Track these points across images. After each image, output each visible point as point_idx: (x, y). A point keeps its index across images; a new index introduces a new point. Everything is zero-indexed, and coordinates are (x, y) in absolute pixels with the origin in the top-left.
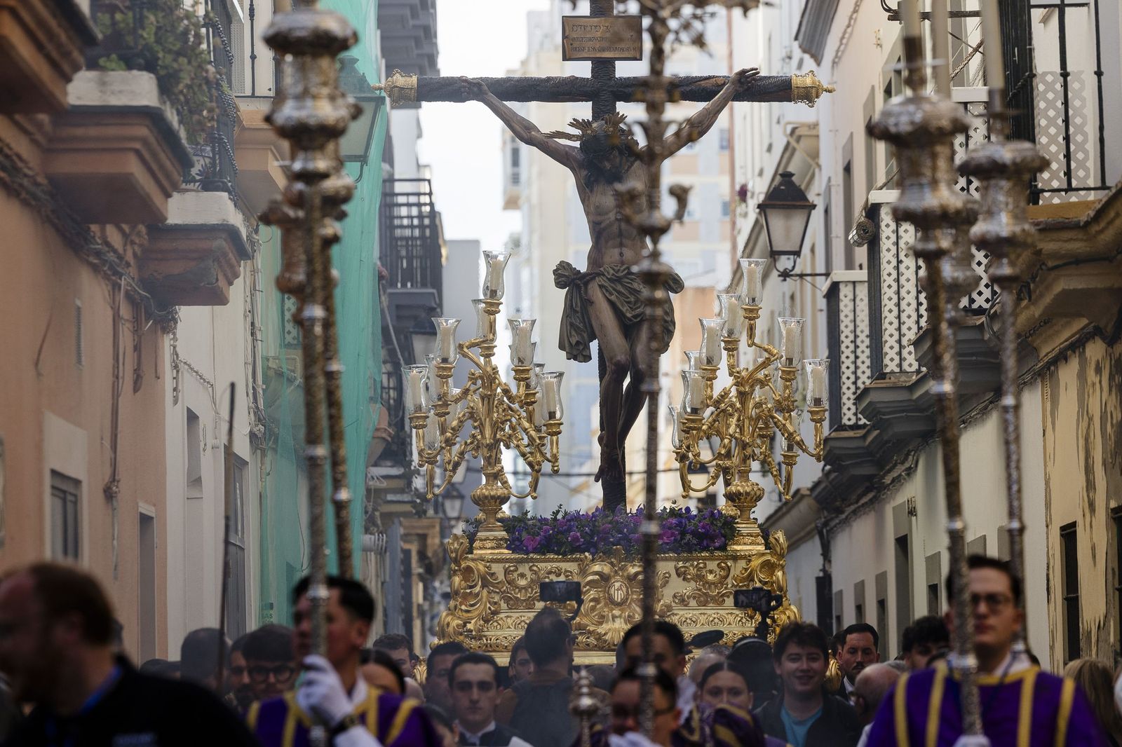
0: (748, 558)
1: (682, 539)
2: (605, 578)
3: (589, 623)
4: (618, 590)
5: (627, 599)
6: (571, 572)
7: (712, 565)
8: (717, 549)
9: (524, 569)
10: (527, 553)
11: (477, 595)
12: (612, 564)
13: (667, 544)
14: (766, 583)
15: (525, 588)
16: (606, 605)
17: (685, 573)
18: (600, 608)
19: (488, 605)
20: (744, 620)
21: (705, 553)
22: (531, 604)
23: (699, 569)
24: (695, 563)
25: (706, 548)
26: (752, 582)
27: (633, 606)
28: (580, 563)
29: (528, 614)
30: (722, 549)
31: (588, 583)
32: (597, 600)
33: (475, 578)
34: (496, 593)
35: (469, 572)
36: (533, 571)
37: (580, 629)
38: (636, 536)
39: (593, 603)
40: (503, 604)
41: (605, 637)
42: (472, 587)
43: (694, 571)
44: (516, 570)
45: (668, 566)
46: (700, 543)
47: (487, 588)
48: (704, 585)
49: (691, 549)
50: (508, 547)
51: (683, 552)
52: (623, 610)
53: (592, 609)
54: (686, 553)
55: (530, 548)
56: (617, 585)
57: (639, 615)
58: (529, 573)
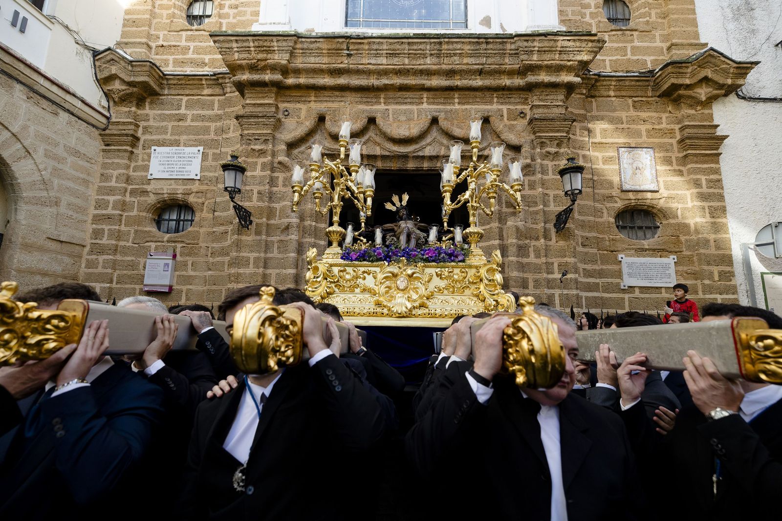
0: (477, 268)
1: (439, 256)
2: (395, 275)
3: (384, 300)
4: (402, 282)
5: (407, 287)
6: (376, 272)
7: (457, 271)
8: (460, 261)
9: (349, 270)
10: (352, 260)
11: (320, 282)
12: (400, 268)
13: (431, 257)
14: (490, 281)
15: (349, 280)
16: (395, 290)
17: (441, 275)
18: (392, 292)
19: (326, 288)
20: (477, 302)
21: (453, 264)
22: (352, 289)
23: (450, 272)
24: (447, 269)
25: (453, 261)
26: (481, 280)
27: (411, 292)
28: (381, 266)
29: (349, 295)
30: (463, 261)
31: (385, 278)
32: (389, 288)
33: (320, 272)
34: (331, 282)
35: (316, 269)
36: (354, 271)
37: (378, 304)
38: (414, 253)
39: (387, 289)
40: (336, 290)
41: (393, 309)
42: (317, 277)
43: (446, 274)
44: (345, 270)
45: (431, 271)
46: (450, 258)
47: (326, 279)
48: (452, 281)
49: (444, 261)
50: (342, 258)
51: (440, 262)
52: (405, 294)
53: (387, 292)
54: (442, 263)
55: (354, 258)
56: (402, 279)
57: (415, 296)
58: (352, 272)
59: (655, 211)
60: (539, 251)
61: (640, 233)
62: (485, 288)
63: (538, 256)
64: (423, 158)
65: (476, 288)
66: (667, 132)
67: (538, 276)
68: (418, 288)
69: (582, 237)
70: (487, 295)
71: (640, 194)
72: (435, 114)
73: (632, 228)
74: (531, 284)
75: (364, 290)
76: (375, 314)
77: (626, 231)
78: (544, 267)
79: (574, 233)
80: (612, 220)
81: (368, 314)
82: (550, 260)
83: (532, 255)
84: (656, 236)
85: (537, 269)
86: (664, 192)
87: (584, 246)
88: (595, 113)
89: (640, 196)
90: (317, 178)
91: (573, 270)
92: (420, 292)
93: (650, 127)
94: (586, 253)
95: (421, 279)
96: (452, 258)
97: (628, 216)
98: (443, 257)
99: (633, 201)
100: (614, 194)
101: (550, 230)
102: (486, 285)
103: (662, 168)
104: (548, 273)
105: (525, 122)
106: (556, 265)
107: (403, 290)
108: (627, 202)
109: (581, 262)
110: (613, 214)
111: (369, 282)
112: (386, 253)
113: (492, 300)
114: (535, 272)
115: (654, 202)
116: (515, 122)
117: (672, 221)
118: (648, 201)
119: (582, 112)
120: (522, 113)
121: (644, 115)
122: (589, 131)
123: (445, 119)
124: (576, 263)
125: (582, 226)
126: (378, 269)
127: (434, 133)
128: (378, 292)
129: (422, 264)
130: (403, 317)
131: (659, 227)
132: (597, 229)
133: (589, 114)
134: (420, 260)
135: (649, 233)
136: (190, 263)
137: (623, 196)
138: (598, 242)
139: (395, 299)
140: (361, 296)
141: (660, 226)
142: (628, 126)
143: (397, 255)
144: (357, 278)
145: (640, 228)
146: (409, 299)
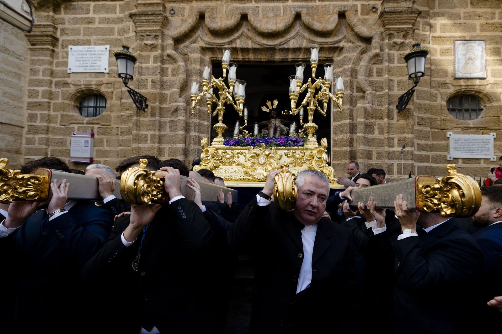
0: (311, 150)
1: (287, 142)
2: (258, 155)
3: (250, 171)
5: (265, 163)
6: (245, 153)
7: (298, 152)
8: (300, 146)
9: (229, 151)
10: (230, 146)
11: (209, 160)
12: (261, 150)
13: (281, 143)
14: (319, 158)
15: (229, 159)
16: (258, 165)
17: (288, 155)
18: (255, 166)
19: (213, 164)
21: (296, 147)
22: (231, 164)
23: (294, 153)
24: (292, 151)
25: (296, 146)
26: (313, 158)
27: (268, 166)
28: (249, 149)
29: (229, 168)
30: (303, 145)
31: (251, 157)
32: (254, 163)
33: (209, 153)
34: (217, 160)
35: (207, 151)
36: (232, 152)
37: (246, 173)
38: (270, 140)
39: (252, 164)
40: (220, 164)
41: (255, 177)
42: (208, 157)
43: (291, 154)
44: (226, 152)
45: (282, 152)
46: (294, 144)
47: (214, 158)
48: (295, 159)
49: (290, 146)
50: (224, 144)
51: (287, 146)
52: (263, 167)
53: (252, 166)
54: (288, 147)
55: (232, 144)
56: (262, 158)
58: (230, 153)
59: (481, 95)
60: (383, 128)
61: (466, 115)
62: (315, 163)
63: (381, 133)
64: (288, 50)
65: (310, 163)
66: (498, 26)
67: (381, 149)
68: (272, 163)
69: (419, 117)
71: (470, 81)
72: (299, 10)
73: (460, 110)
74: (374, 156)
75: (238, 165)
76: (243, 180)
77: (454, 113)
78: (386, 141)
79: (413, 113)
80: (444, 103)
81: (240, 180)
82: (391, 136)
83: (376, 132)
84: (480, 117)
85: (380, 143)
86: (491, 80)
87: (419, 125)
88: (437, 10)
89: (470, 82)
90: (206, 91)
91: (410, 144)
92: (273, 166)
93: (483, 21)
94: (421, 131)
95: (274, 157)
96: (296, 144)
97: (457, 101)
98: (289, 143)
99: (463, 87)
100: (448, 81)
101: (393, 111)
102: (316, 161)
103: (491, 58)
104: (389, 147)
105: (376, 16)
106: (396, 141)
107: (262, 165)
108: (458, 88)
109: (416, 138)
110: (446, 98)
111: (242, 159)
112: (252, 141)
114: (378, 146)
115: (481, 88)
116: (368, 17)
117: (495, 104)
118: (476, 87)
119: (426, 9)
120: (374, 8)
121: (479, 11)
122: (431, 26)
123: (307, 14)
124: (413, 138)
125: (419, 109)
126: (247, 151)
127: (298, 28)
128: (246, 166)
129: (276, 148)
130: (262, 181)
131: (482, 110)
132: (431, 111)
133: (431, 11)
134: (274, 145)
135: (473, 115)
136: (105, 140)
137: (455, 83)
138: (431, 123)
139: (257, 170)
140: (236, 169)
141: (484, 108)
142: (465, 21)
143: (259, 142)
144: (234, 157)
145: (467, 110)
146: (266, 170)
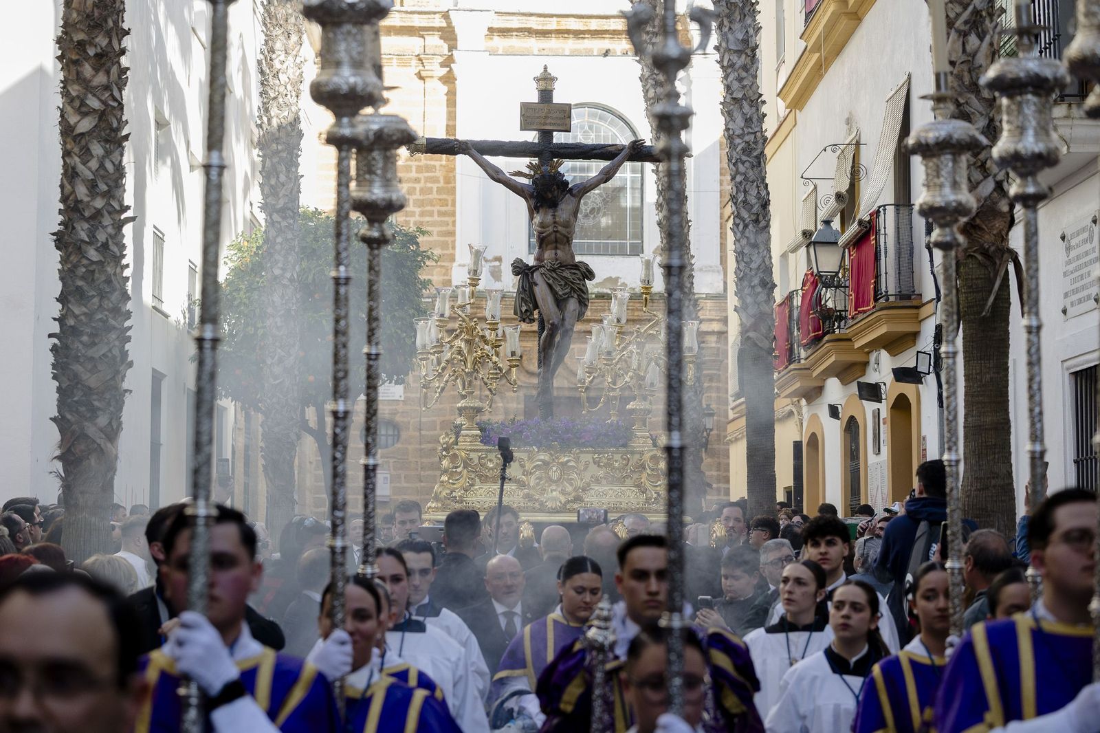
0: (642, 453)
1: (597, 439)
2: (546, 464)
3: (534, 493)
4: (555, 471)
5: (561, 478)
6: (523, 459)
7: (617, 457)
8: (621, 446)
9: (491, 456)
11: (460, 473)
12: (552, 455)
13: (588, 441)
14: (653, 470)
15: (492, 469)
16: (546, 481)
17: (599, 462)
18: (544, 484)
19: (467, 480)
20: (638, 494)
21: (613, 449)
22: (496, 480)
23: (609, 459)
24: (606, 455)
25: (613, 445)
26: (644, 469)
27: (565, 483)
28: (529, 453)
29: (494, 487)
30: (624, 446)
31: (535, 467)
32: (540, 478)
33: (460, 462)
34: (472, 472)
37: (528, 497)
39: (538, 480)
41: (545, 504)
42: (457, 467)
43: (605, 461)
45: (586, 458)
48: (612, 470)
49: (603, 446)
50: (481, 442)
51: (598, 447)
52: (558, 486)
53: (538, 484)
54: (600, 449)
56: (554, 468)
57: (569, 489)
58: (495, 460)
62: (647, 478)
65: (638, 478)
68: (571, 479)
70: (648, 485)
75: (510, 481)
76: (526, 510)
92: (575, 483)
95: (575, 467)
96: (613, 442)
102: (649, 475)
107: (555, 482)
113: (653, 492)
126: (525, 457)
128: (527, 484)
129: (578, 450)
130: (558, 512)
134: (575, 445)
139: (547, 492)
143: (548, 439)
146: (563, 492)
